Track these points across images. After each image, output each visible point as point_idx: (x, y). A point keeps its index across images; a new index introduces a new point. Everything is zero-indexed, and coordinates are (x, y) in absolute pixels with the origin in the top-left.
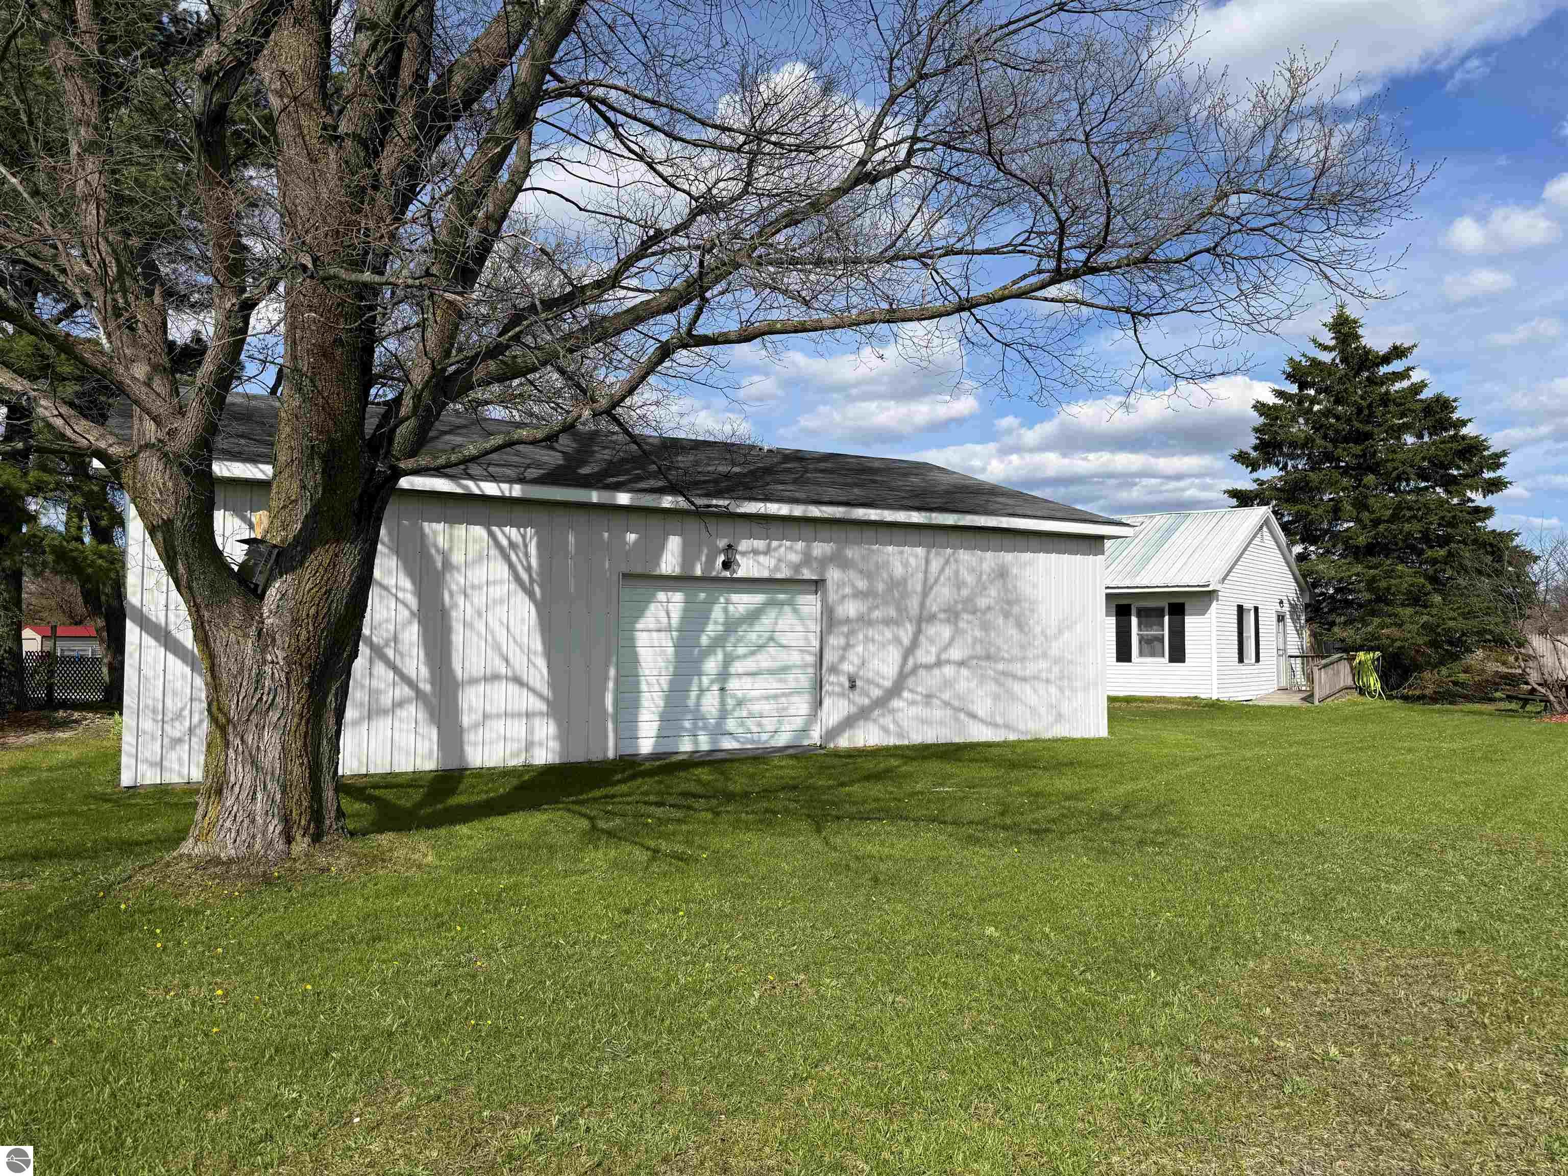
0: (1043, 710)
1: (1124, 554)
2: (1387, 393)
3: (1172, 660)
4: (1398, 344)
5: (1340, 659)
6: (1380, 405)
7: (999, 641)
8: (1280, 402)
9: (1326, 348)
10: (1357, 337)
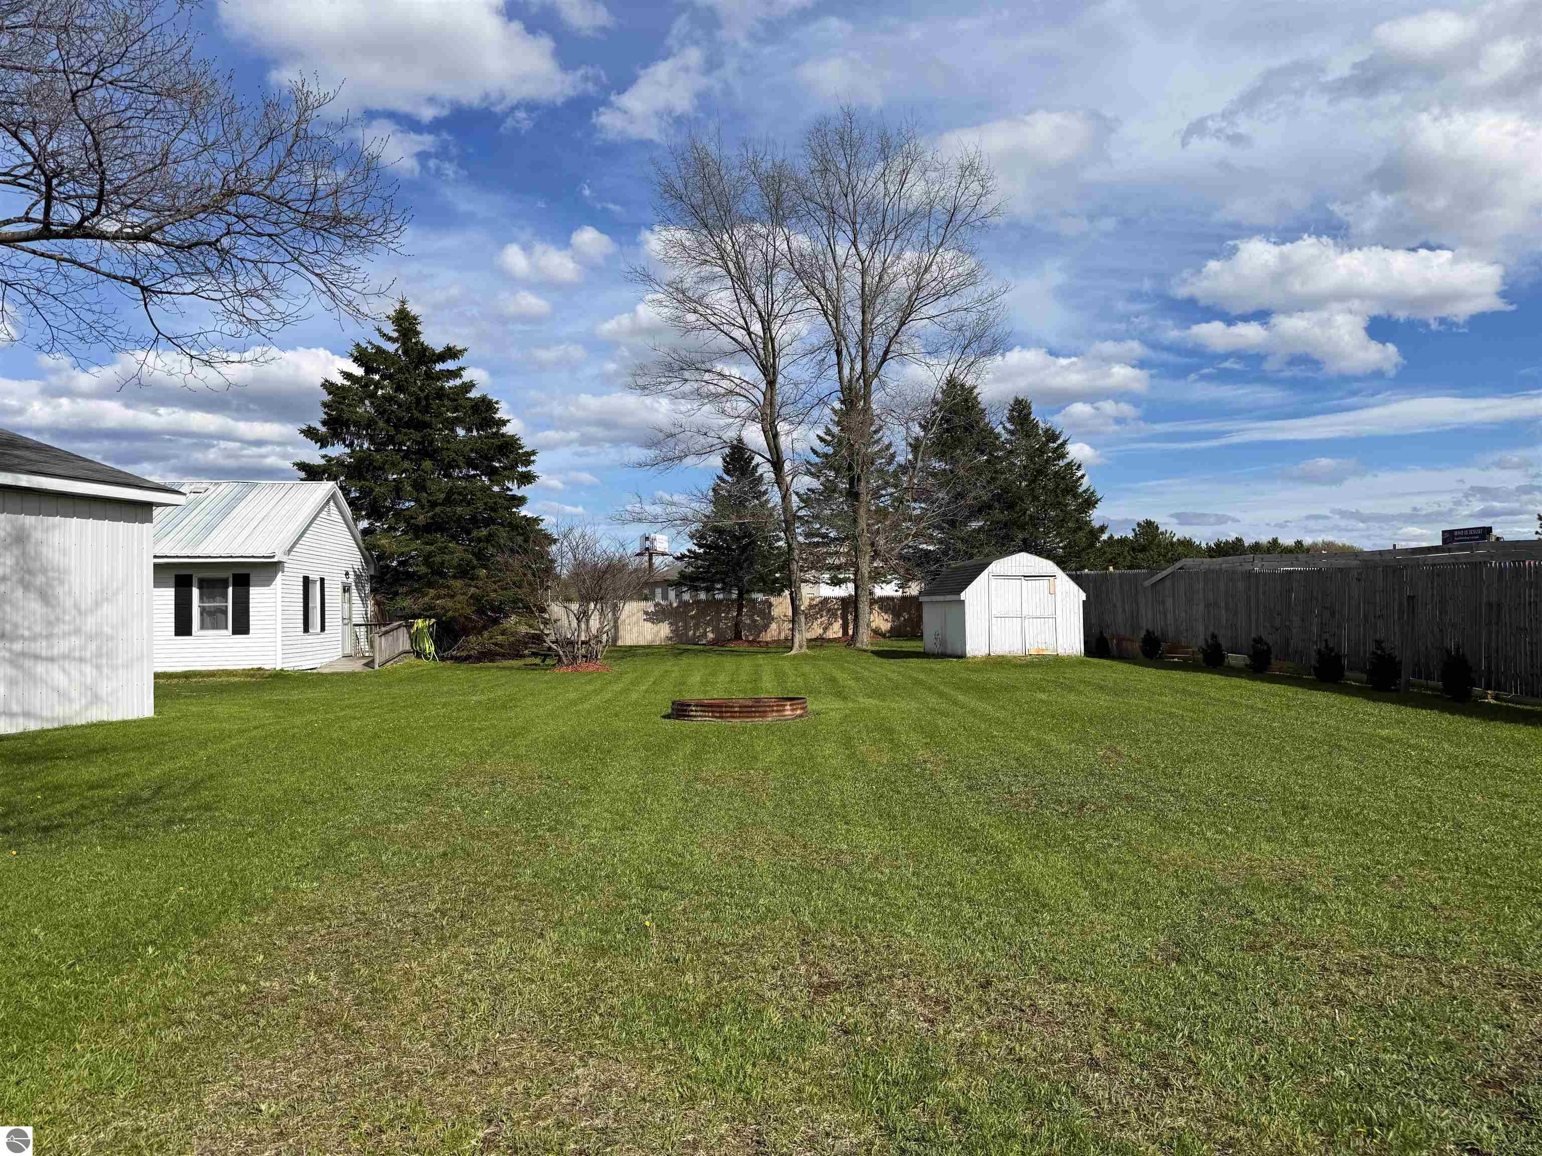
0: (74, 694)
1: (184, 523)
2: (442, 388)
3: (235, 632)
4: (451, 345)
5: (399, 626)
6: (436, 398)
7: (17, 618)
8: (347, 383)
9: (389, 339)
10: (418, 333)
